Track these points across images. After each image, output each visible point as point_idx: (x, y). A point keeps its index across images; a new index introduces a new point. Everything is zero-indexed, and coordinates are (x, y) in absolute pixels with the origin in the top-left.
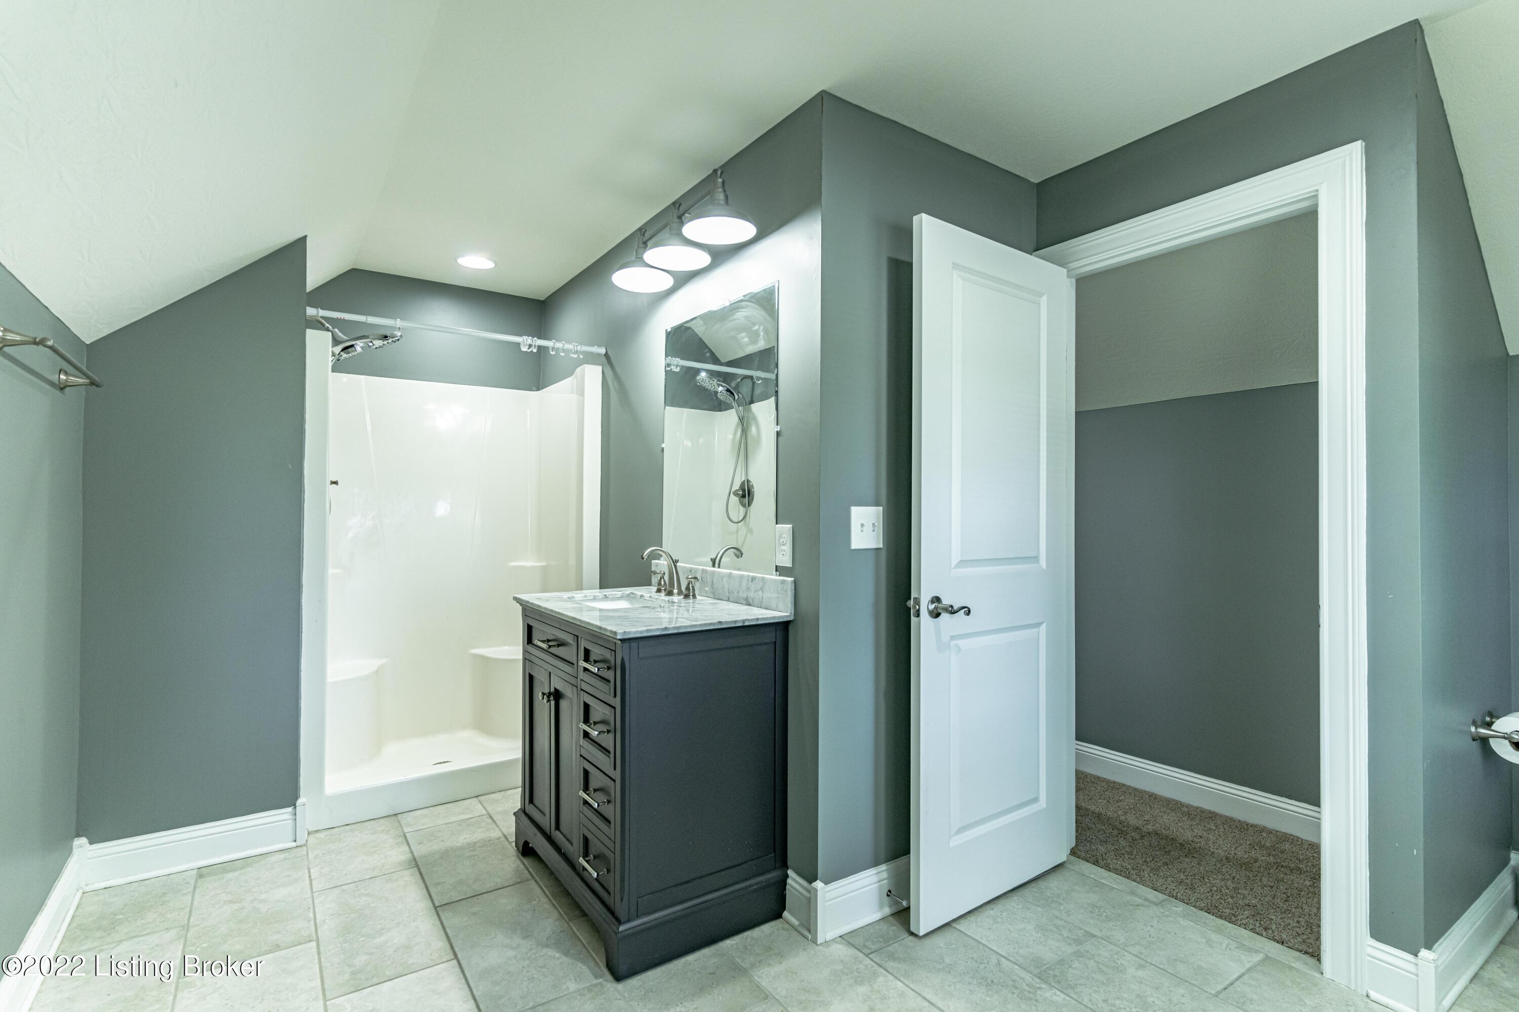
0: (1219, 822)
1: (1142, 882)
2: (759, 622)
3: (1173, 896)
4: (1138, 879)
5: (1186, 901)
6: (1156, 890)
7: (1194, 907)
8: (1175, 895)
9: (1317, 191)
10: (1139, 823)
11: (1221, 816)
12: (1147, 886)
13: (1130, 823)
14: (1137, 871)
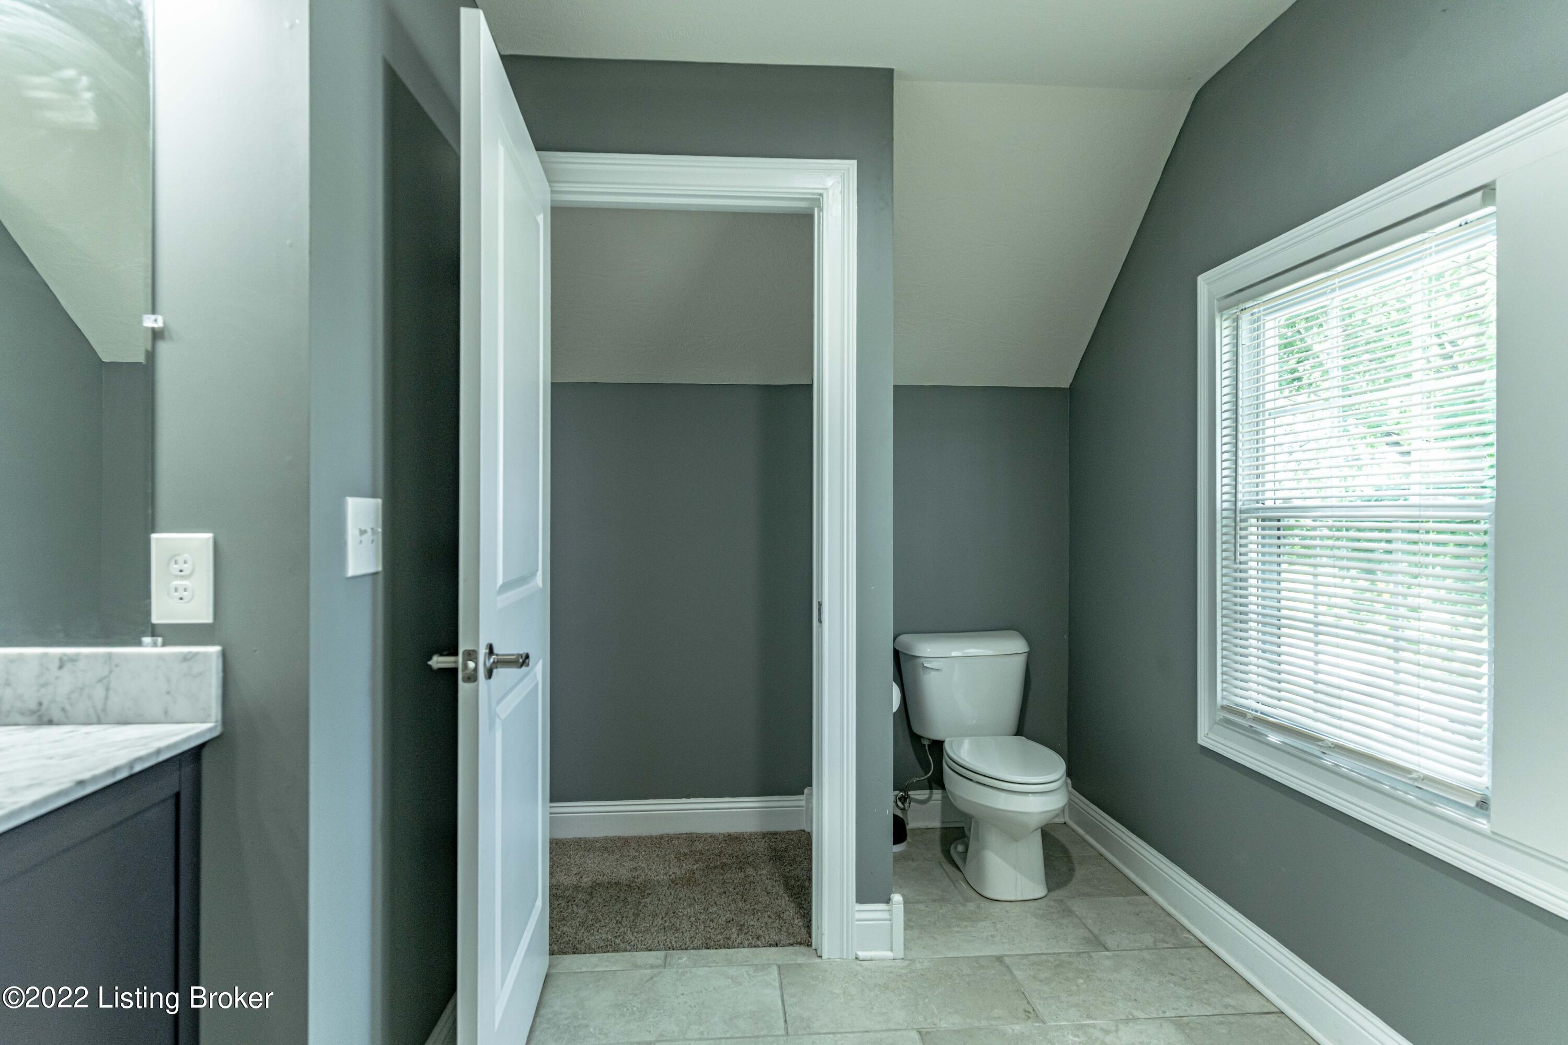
0: (634, 845)
1: (635, 949)
2: (162, 758)
3: (669, 948)
4: (629, 948)
5: (683, 947)
6: (651, 950)
7: (693, 949)
8: (670, 945)
9: (821, 195)
10: (574, 880)
11: (632, 838)
12: (641, 950)
13: (566, 884)
14: (621, 938)
